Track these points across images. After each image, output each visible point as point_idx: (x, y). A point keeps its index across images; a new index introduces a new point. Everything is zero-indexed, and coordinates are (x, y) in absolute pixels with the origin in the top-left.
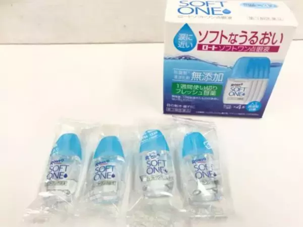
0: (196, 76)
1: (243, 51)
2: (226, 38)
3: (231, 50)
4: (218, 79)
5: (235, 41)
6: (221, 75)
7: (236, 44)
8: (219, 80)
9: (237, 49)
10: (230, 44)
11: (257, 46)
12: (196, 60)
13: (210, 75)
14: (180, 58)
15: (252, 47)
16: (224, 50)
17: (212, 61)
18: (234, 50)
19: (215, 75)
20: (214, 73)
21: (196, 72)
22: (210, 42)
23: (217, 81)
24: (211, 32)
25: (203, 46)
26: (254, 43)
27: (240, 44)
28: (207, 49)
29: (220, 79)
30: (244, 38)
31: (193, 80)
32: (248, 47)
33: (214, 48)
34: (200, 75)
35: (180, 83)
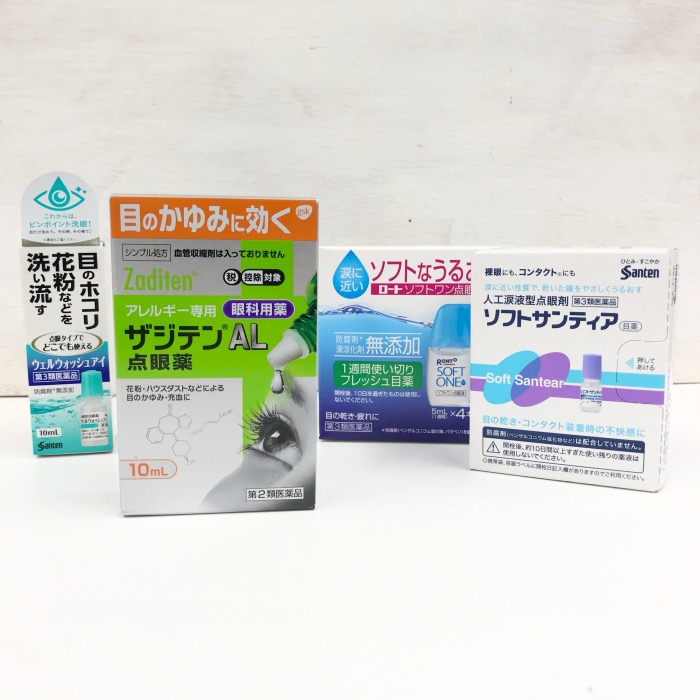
0: (374, 344)
1: (443, 294)
2: (414, 272)
3: (424, 293)
4: (412, 350)
5: (429, 276)
6: (416, 341)
7: (430, 281)
8: (414, 352)
9: (435, 290)
10: (420, 282)
11: (464, 285)
12: (371, 312)
13: (397, 342)
14: (345, 311)
15: (456, 286)
16: (414, 293)
17: (397, 313)
18: (430, 293)
19: (407, 341)
20: (403, 337)
21: (373, 336)
22: (391, 280)
23: (411, 355)
24: (389, 263)
25: (381, 287)
26: (458, 280)
27: (437, 281)
28: (386, 292)
29: (416, 350)
30: (442, 270)
31: (370, 354)
32: (451, 285)
33: (396, 289)
34: (381, 343)
35: (349, 362)
